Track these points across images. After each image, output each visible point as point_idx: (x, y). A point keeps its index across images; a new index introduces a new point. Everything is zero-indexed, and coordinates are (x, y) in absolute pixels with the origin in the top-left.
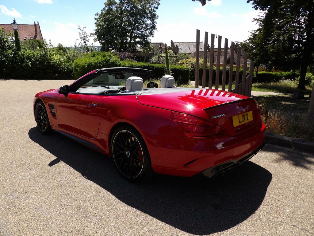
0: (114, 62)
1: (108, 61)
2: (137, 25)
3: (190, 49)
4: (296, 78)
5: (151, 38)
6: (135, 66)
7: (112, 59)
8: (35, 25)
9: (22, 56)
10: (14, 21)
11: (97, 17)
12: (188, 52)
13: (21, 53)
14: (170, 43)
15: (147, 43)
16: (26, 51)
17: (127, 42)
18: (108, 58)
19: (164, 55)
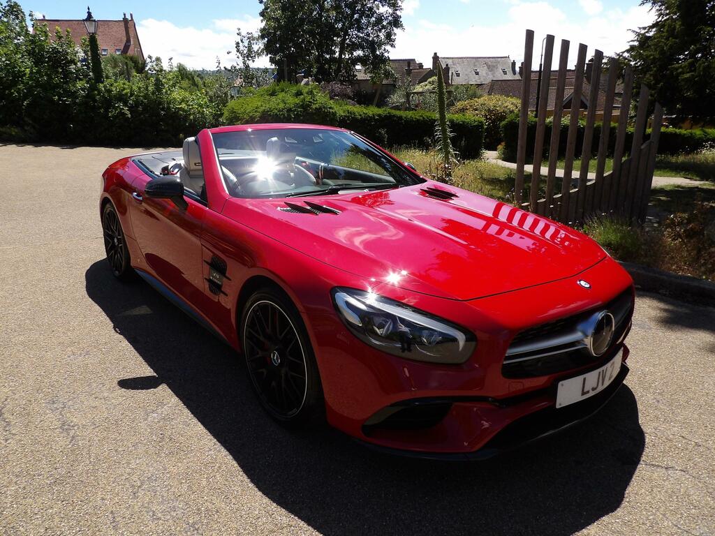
0: (320, 108)
1: (309, 106)
3: (477, 73)
5: (388, 47)
6: (360, 115)
7: (316, 100)
8: (125, 20)
9: (106, 95)
10: (89, 14)
12: (474, 80)
13: (105, 87)
14: (432, 60)
15: (383, 60)
16: (115, 84)
17: (333, 60)
18: (308, 98)
19: (421, 90)
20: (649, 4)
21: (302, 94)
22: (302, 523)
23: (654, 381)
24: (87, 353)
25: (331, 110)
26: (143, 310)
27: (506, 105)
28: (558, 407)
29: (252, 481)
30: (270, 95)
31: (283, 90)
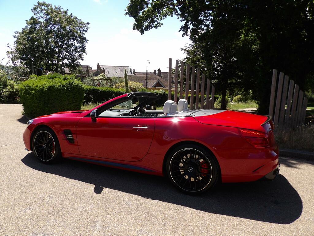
1: (72, 84)
3: (116, 73)
11: (17, 35)
12: (116, 75)
14: (97, 66)
15: (79, 66)
19: (98, 79)
20: (183, 51)
27: (136, 85)
30: (49, 79)
31: (55, 77)
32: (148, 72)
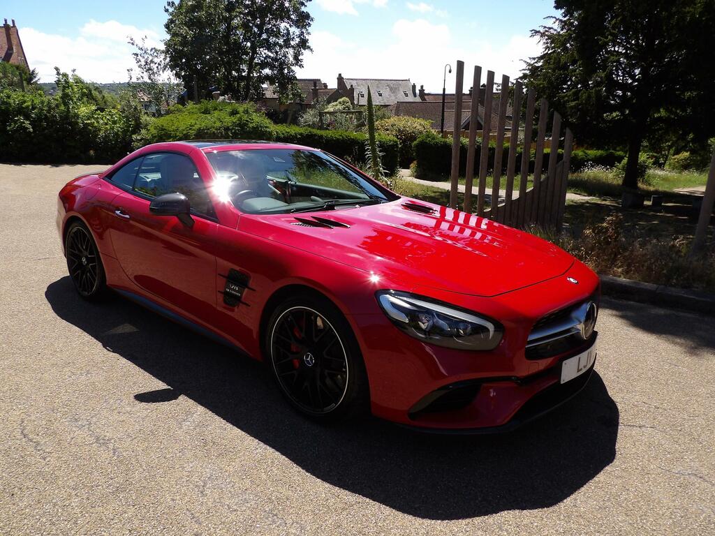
0: (257, 127)
1: (246, 125)
2: (264, 36)
3: (380, 95)
4: (617, 164)
5: (296, 68)
6: (283, 134)
7: (253, 120)
8: (6, 27)
9: (3, 107)
12: (379, 101)
14: (336, 81)
17: (241, 78)
18: (245, 117)
19: (332, 110)
20: (537, 37)
21: (237, 113)
22: (368, 500)
23: (610, 362)
24: (88, 372)
25: (268, 130)
26: (127, 328)
27: (414, 126)
28: (562, 382)
29: (307, 471)
30: (203, 113)
31: (216, 109)
32: (446, 93)
